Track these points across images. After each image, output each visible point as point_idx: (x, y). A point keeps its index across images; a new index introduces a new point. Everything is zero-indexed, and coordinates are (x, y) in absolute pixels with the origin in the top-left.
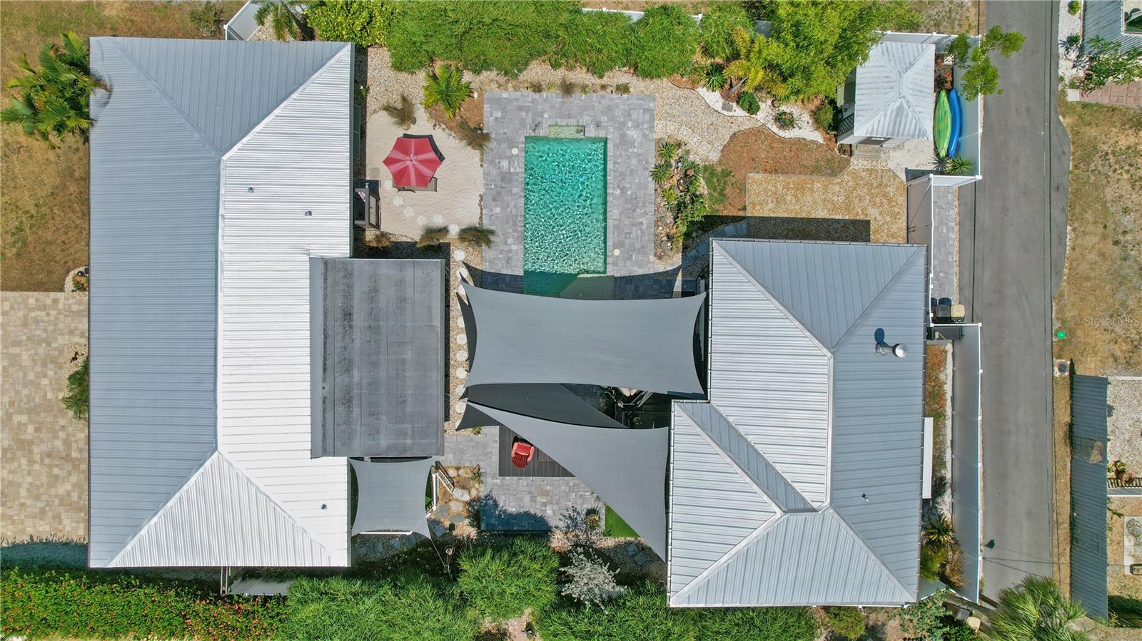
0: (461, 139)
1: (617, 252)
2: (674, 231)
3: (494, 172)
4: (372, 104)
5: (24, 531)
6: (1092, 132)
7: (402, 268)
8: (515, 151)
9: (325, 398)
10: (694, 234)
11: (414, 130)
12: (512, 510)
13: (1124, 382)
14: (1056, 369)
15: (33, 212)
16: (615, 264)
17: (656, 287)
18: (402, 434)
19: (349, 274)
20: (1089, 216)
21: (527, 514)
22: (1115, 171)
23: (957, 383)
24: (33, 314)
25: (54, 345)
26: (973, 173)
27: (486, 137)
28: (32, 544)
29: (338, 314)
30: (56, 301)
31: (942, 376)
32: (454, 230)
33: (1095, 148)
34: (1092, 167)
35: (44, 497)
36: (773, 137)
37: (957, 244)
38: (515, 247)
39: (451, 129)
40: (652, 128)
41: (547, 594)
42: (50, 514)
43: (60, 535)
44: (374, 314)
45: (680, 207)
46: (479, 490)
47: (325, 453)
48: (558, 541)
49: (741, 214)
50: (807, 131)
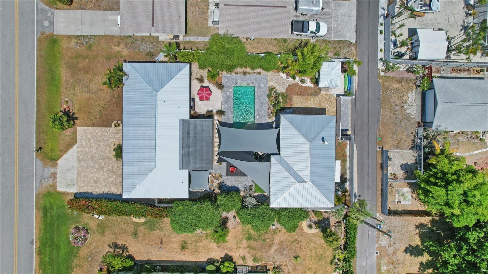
0: (216, 87)
1: (258, 117)
2: (273, 111)
3: (225, 96)
4: (193, 78)
5: (102, 190)
6: (387, 84)
7: (202, 121)
8: (231, 90)
9: (183, 155)
10: (278, 112)
11: (204, 84)
12: (230, 185)
13: (396, 152)
14: (378, 148)
15: (104, 107)
16: (257, 120)
17: (268, 126)
18: (203, 164)
19: (189, 123)
20: (387, 107)
21: (234, 186)
22: (393, 94)
23: (350, 152)
24: (104, 133)
25: (109, 141)
26: (353, 96)
27: (223, 87)
28: (104, 193)
29: (186, 133)
30: (109, 130)
31: (346, 150)
32: (215, 111)
33: (388, 88)
34: (387, 93)
35: (106, 182)
36: (300, 86)
37: (350, 114)
38: (230, 116)
39: (214, 84)
40: (267, 84)
41: (239, 205)
42: (108, 186)
43: (111, 191)
44: (195, 133)
45: (274, 105)
46: (221, 180)
47: (183, 169)
48: (242, 194)
49: (291, 106)
50: (309, 84)
